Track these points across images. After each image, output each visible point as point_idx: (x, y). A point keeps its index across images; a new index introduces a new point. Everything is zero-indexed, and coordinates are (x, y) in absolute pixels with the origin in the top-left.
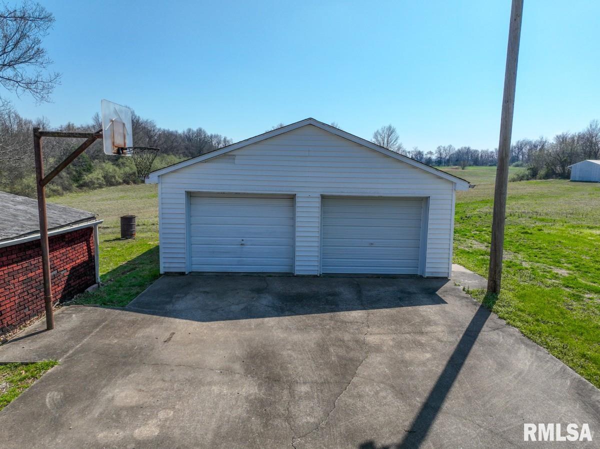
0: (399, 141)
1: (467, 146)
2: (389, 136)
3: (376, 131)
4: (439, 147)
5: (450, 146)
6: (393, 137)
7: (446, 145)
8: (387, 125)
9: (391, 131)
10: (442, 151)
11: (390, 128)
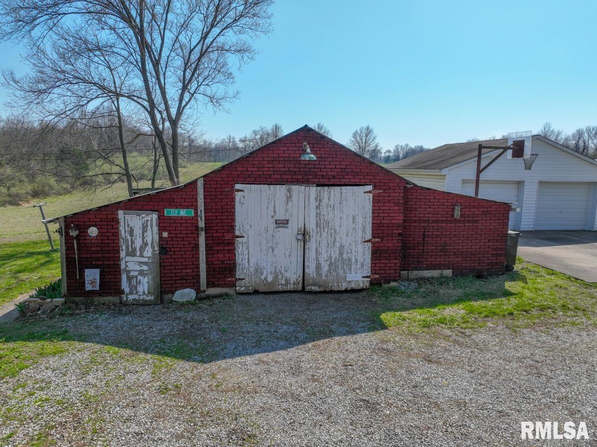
0: (377, 141)
1: (420, 145)
2: (367, 136)
3: (355, 131)
4: (397, 146)
5: (407, 145)
6: (371, 137)
7: (404, 144)
8: (365, 126)
9: (369, 131)
10: (400, 149)
11: (368, 128)
